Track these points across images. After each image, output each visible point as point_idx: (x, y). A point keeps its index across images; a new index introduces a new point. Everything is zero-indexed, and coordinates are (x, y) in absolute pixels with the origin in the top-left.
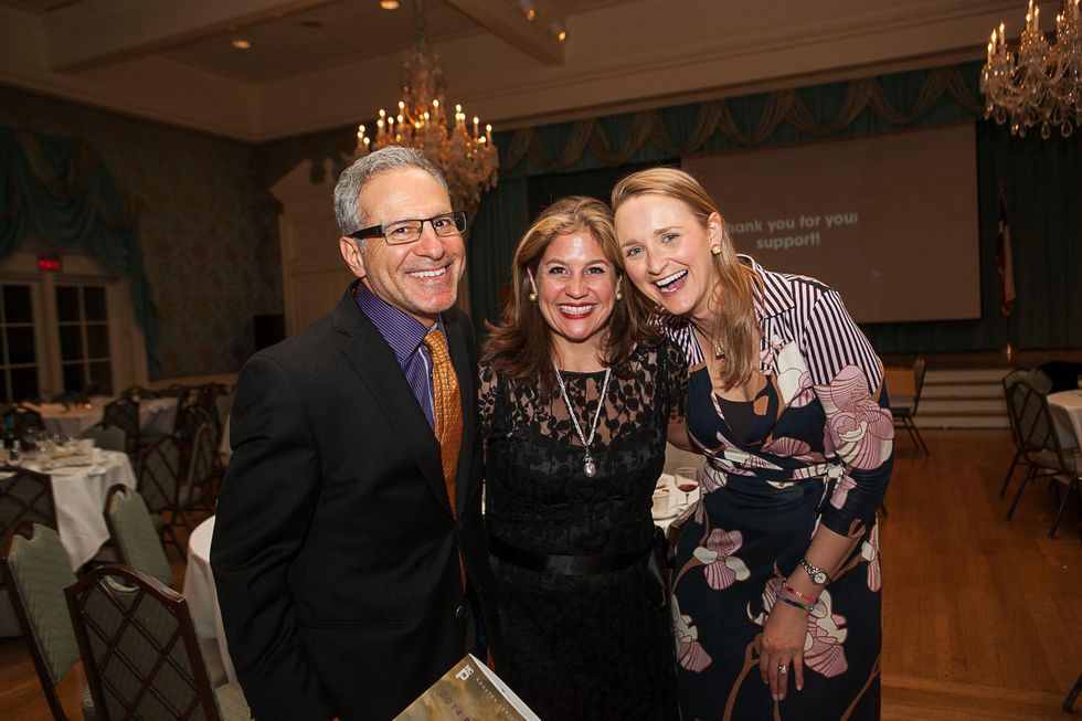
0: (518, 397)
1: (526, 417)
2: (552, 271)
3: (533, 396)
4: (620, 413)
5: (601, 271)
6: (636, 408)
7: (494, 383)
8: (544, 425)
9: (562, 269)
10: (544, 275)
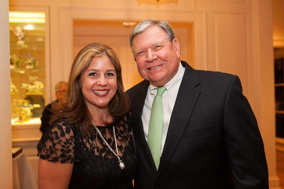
0: (82, 139)
1: (87, 148)
2: (90, 75)
3: (87, 138)
4: (122, 142)
5: (112, 75)
6: (127, 139)
7: (72, 133)
8: (95, 150)
9: (94, 73)
10: (85, 77)
